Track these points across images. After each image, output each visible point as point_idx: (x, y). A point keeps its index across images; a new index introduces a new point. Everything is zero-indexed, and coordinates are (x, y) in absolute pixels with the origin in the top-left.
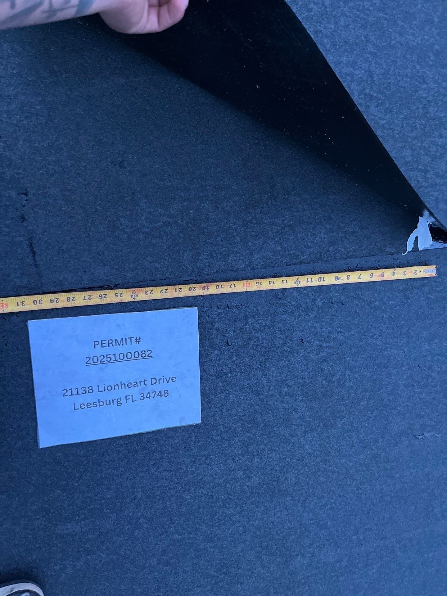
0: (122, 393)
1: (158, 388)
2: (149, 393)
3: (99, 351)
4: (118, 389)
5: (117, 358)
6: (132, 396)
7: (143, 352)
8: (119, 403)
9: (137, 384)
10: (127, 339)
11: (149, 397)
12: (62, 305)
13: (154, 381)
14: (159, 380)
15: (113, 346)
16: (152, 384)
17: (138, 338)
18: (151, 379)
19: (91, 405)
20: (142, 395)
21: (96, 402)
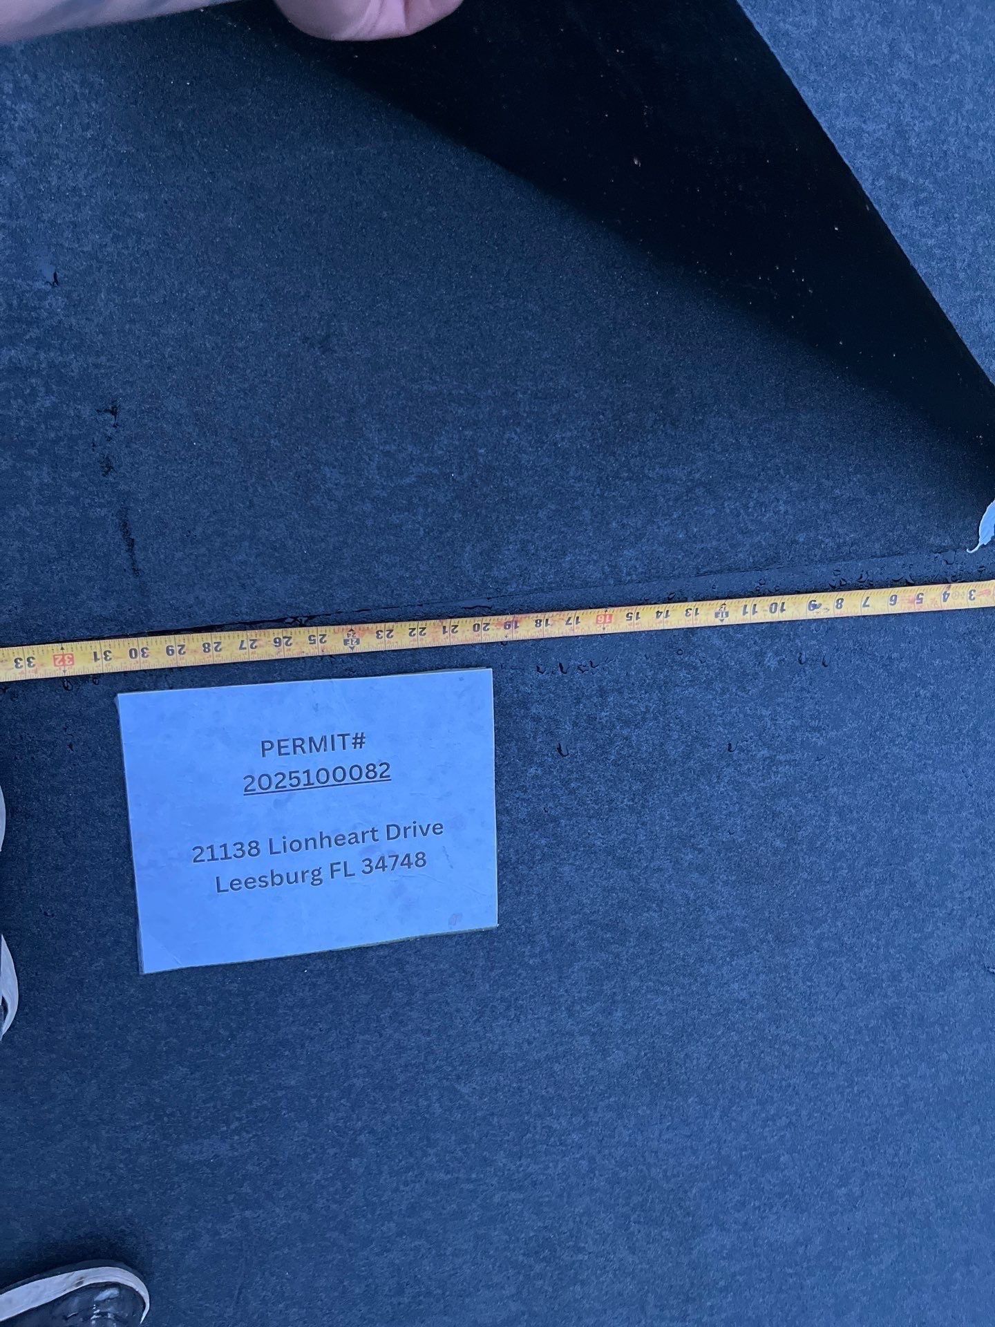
0: (321, 858)
1: (402, 846)
2: (382, 858)
3: (273, 763)
4: (315, 847)
5: (313, 779)
6: (345, 863)
7: (371, 767)
8: (316, 879)
9: (356, 837)
10: (336, 737)
11: (384, 867)
12: (193, 659)
13: (394, 832)
14: (405, 829)
15: (304, 752)
16: (389, 838)
17: (359, 736)
18: (388, 826)
19: (254, 881)
20: (368, 862)
21: (266, 877)
